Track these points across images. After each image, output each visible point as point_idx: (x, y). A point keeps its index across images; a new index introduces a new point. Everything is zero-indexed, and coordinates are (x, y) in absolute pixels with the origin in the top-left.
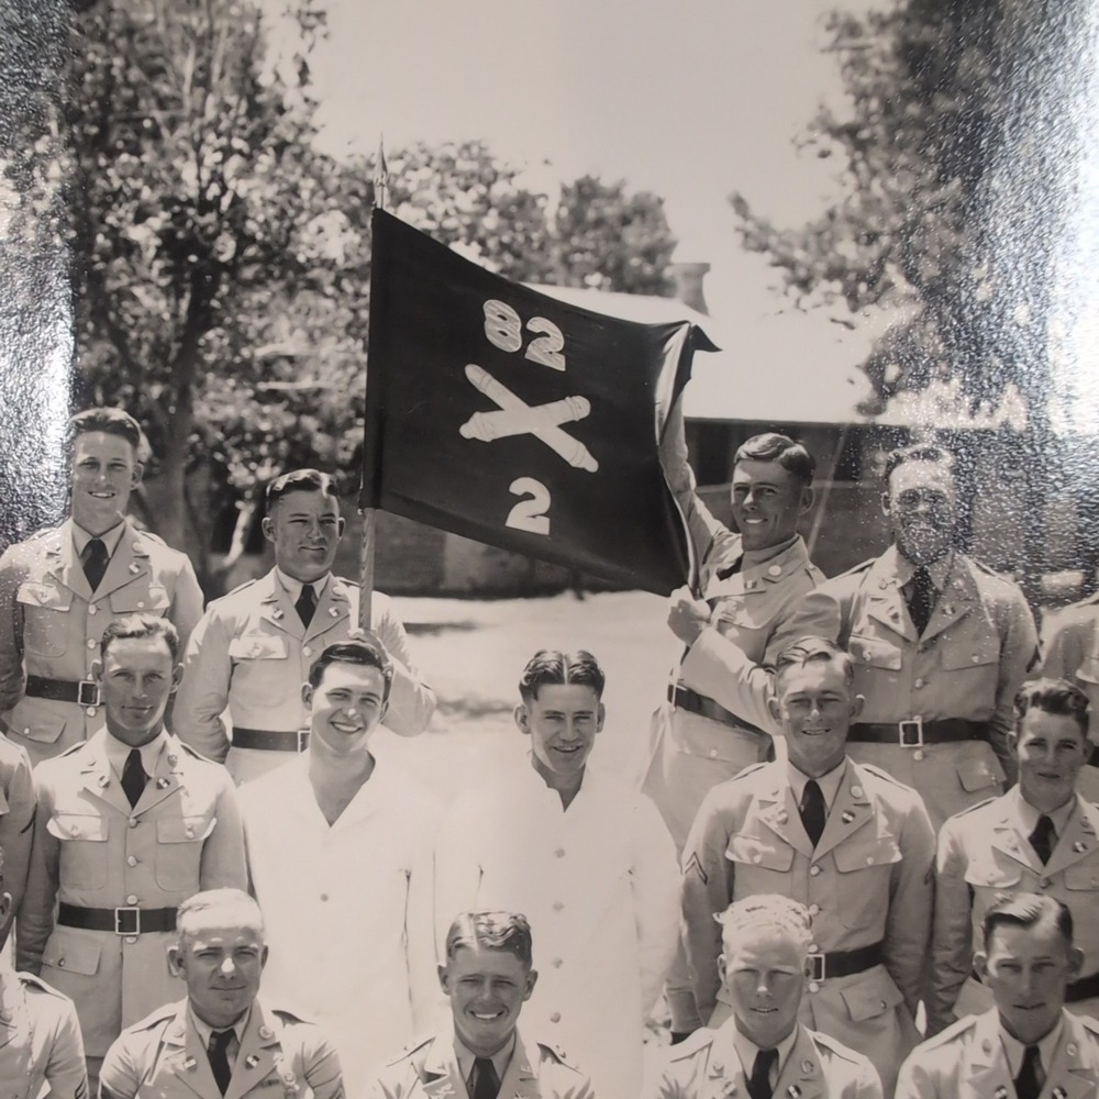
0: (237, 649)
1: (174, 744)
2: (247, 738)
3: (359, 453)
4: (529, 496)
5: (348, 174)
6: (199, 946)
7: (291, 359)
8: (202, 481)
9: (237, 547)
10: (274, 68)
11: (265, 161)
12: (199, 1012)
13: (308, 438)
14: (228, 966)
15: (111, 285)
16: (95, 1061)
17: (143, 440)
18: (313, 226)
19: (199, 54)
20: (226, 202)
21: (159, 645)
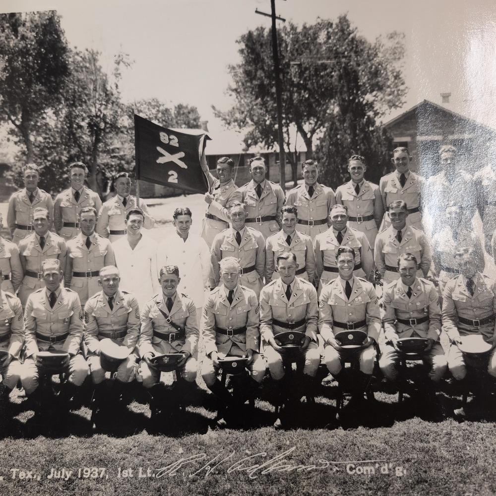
0: (110, 213)
1: (96, 235)
2: (113, 232)
3: (134, 168)
4: (172, 175)
5: (128, 107)
6: (105, 279)
7: (118, 149)
8: (100, 177)
9: (108, 191)
10: (110, 86)
11: (110, 106)
12: (106, 293)
13: (123, 166)
14: (111, 283)
15: (77, 135)
16: (83, 306)
17: (86, 169)
18: (121, 119)
19: (94, 84)
20: (102, 116)
21: (92, 213)
